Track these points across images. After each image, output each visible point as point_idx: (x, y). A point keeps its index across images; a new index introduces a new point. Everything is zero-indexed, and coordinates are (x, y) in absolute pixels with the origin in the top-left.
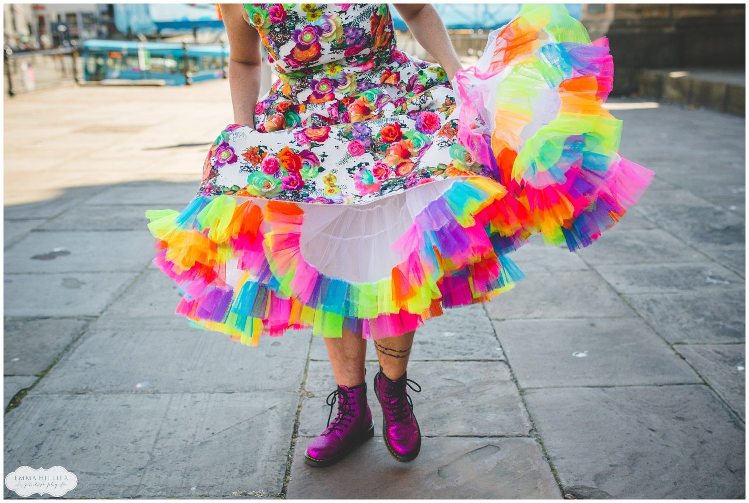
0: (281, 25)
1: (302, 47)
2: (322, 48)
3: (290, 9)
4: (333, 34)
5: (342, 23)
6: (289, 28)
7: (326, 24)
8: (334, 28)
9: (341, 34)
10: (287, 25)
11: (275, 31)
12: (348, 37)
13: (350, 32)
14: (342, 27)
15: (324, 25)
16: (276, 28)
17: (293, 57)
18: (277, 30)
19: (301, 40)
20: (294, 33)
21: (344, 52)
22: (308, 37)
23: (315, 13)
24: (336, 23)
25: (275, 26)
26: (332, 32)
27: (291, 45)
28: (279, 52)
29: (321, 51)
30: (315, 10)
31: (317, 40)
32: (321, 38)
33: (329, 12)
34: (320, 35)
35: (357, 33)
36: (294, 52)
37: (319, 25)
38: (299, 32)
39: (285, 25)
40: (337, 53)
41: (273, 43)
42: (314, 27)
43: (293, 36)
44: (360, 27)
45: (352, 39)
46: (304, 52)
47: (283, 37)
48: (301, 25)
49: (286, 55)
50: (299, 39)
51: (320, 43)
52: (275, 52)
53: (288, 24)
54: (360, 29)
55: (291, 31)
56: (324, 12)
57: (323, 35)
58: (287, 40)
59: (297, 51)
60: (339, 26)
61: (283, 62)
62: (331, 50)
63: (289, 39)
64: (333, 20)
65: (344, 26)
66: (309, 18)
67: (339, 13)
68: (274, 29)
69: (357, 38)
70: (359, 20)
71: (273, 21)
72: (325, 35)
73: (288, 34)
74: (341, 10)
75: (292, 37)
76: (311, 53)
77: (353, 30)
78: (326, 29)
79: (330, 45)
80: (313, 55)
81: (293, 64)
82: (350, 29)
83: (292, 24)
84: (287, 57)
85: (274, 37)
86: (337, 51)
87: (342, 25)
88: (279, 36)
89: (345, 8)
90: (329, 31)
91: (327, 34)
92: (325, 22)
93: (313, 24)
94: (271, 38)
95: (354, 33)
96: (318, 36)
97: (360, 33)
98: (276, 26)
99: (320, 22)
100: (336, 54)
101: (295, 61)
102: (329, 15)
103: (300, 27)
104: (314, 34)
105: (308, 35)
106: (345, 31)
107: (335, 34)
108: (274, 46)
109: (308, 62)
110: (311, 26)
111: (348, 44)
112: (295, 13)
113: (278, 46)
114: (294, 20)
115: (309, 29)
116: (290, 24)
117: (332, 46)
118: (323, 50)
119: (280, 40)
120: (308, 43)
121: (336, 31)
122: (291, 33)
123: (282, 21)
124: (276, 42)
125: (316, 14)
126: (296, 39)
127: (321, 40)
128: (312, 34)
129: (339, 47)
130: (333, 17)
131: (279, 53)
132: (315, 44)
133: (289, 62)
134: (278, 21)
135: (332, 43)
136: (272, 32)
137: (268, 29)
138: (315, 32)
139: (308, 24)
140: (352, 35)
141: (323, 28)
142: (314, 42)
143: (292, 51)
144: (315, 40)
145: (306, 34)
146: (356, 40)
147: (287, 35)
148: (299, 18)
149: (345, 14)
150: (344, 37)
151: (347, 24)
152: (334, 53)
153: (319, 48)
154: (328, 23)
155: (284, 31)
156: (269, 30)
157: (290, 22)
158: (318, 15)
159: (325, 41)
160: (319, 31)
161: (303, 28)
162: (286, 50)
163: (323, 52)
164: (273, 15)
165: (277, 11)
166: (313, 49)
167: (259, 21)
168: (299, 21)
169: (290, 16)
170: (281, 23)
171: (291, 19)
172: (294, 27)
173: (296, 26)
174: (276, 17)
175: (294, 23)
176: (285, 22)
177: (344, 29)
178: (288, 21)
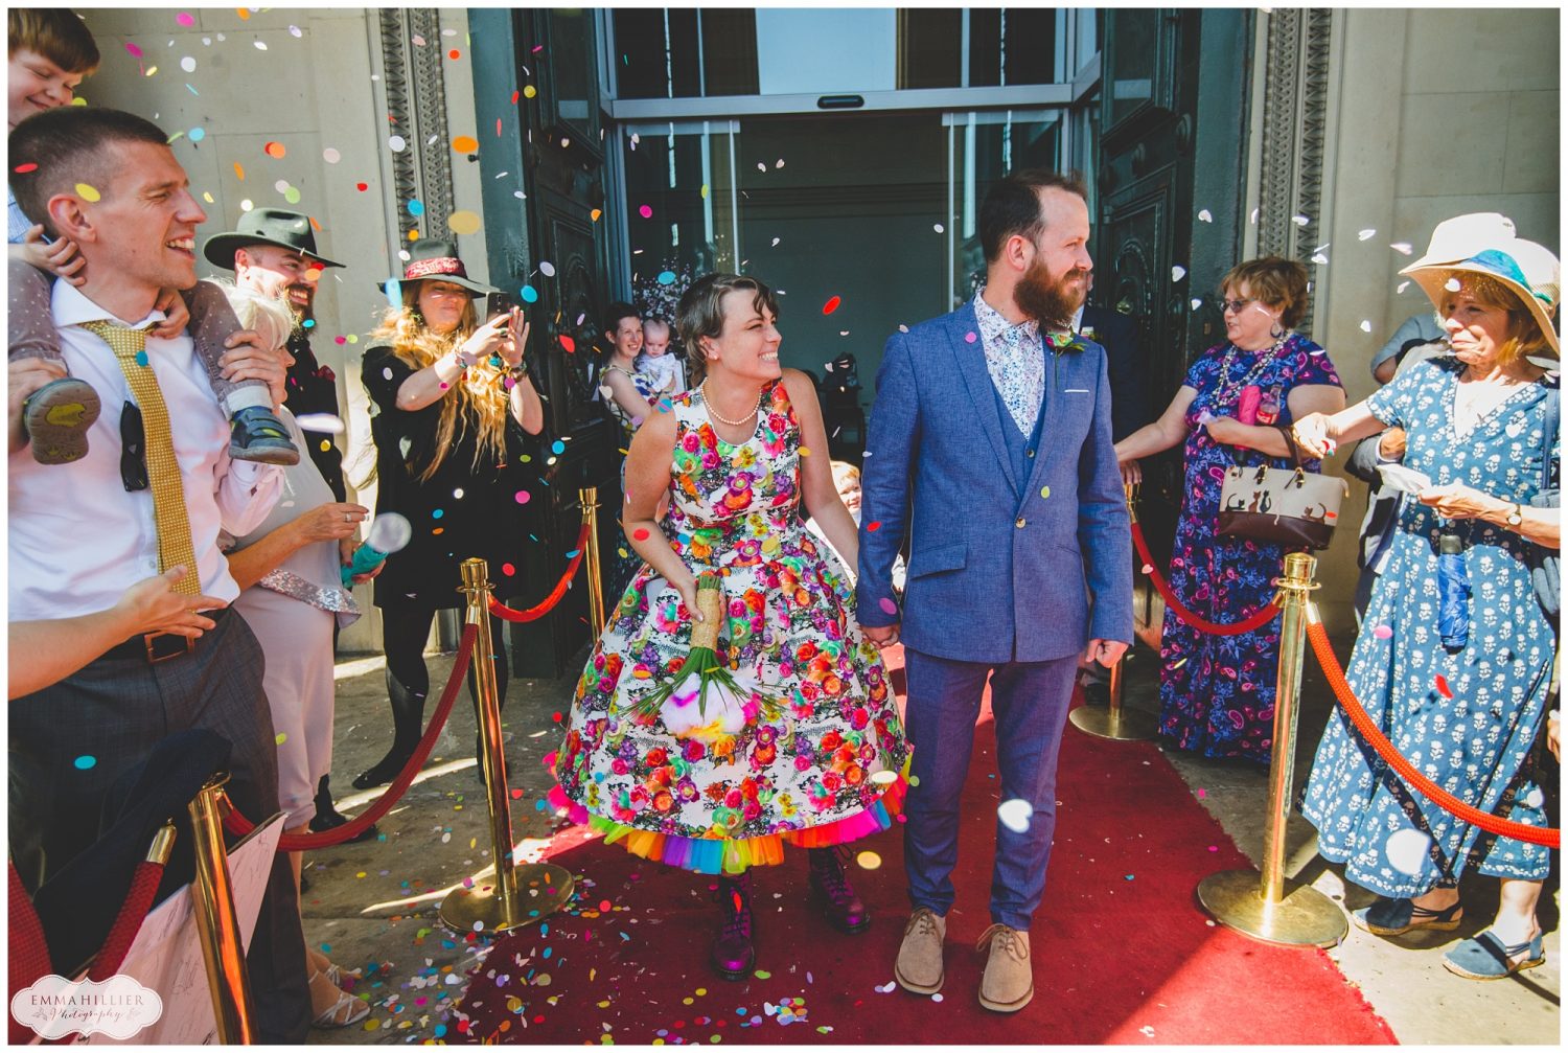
0: (715, 471)
1: (735, 493)
2: (753, 493)
4: (765, 479)
7: (758, 471)
8: (765, 474)
9: (771, 480)
11: (707, 476)
12: (777, 482)
13: (780, 477)
14: (772, 474)
15: (756, 472)
16: (708, 473)
17: (723, 503)
18: (710, 476)
20: (727, 478)
22: (741, 484)
23: (750, 458)
24: (767, 468)
26: (763, 479)
27: (724, 490)
28: (708, 496)
29: (752, 497)
30: (750, 455)
32: (753, 484)
33: (761, 459)
34: (753, 481)
35: (785, 481)
36: (726, 497)
37: (752, 472)
38: (732, 478)
39: (718, 471)
41: (703, 488)
42: (746, 474)
43: (726, 481)
44: (788, 475)
45: (780, 486)
46: (736, 497)
47: (715, 482)
48: (735, 471)
49: (717, 500)
52: (703, 497)
53: (722, 470)
54: (787, 477)
55: (724, 477)
56: (757, 458)
57: (755, 481)
58: (719, 485)
59: (730, 496)
60: (769, 473)
61: (712, 508)
62: (761, 497)
63: (722, 484)
64: (765, 467)
66: (744, 465)
67: (770, 459)
69: (786, 485)
70: (787, 468)
71: (706, 467)
72: (757, 480)
73: (722, 479)
74: (771, 457)
75: (725, 483)
76: (742, 500)
77: (783, 476)
78: (759, 475)
80: (744, 501)
81: (723, 511)
82: (780, 474)
83: (726, 470)
84: (717, 503)
85: (705, 482)
86: (766, 498)
87: (773, 471)
88: (711, 481)
89: (775, 456)
90: (761, 477)
92: (757, 468)
93: (746, 471)
96: (751, 482)
97: (787, 480)
98: (708, 471)
99: (752, 468)
100: (765, 500)
101: (724, 506)
102: (761, 461)
103: (733, 473)
104: (747, 479)
105: (740, 481)
106: (776, 478)
108: (702, 492)
109: (737, 509)
110: (744, 473)
112: (731, 458)
113: (709, 491)
115: (742, 475)
116: (724, 470)
117: (762, 492)
118: (754, 495)
119: (712, 486)
120: (740, 488)
121: (767, 477)
123: (715, 467)
124: (707, 488)
125: (750, 461)
126: (729, 485)
127: (753, 486)
128: (745, 480)
129: (768, 494)
130: (764, 464)
131: (708, 498)
132: (747, 489)
133: (717, 510)
135: (763, 489)
136: (704, 477)
137: (700, 474)
138: (747, 477)
139: (742, 471)
140: (782, 481)
141: (755, 474)
142: (747, 487)
143: (724, 497)
144: (747, 485)
145: (738, 479)
146: (785, 487)
147: (720, 481)
148: (734, 463)
149: (775, 461)
150: (774, 483)
151: (777, 470)
152: (763, 500)
153: (751, 494)
154: (760, 469)
155: (717, 476)
156: (701, 476)
157: (724, 467)
158: (752, 461)
159: (757, 486)
160: (751, 477)
161: (736, 474)
162: (717, 496)
163: (753, 499)
164: (707, 461)
165: (710, 457)
166: (745, 495)
167: (690, 467)
168: (734, 467)
169: (725, 461)
170: (714, 469)
171: (725, 465)
172: (728, 473)
173: (730, 472)
174: (710, 463)
175: (729, 468)
176: (719, 468)
177: (774, 474)
178: (722, 467)
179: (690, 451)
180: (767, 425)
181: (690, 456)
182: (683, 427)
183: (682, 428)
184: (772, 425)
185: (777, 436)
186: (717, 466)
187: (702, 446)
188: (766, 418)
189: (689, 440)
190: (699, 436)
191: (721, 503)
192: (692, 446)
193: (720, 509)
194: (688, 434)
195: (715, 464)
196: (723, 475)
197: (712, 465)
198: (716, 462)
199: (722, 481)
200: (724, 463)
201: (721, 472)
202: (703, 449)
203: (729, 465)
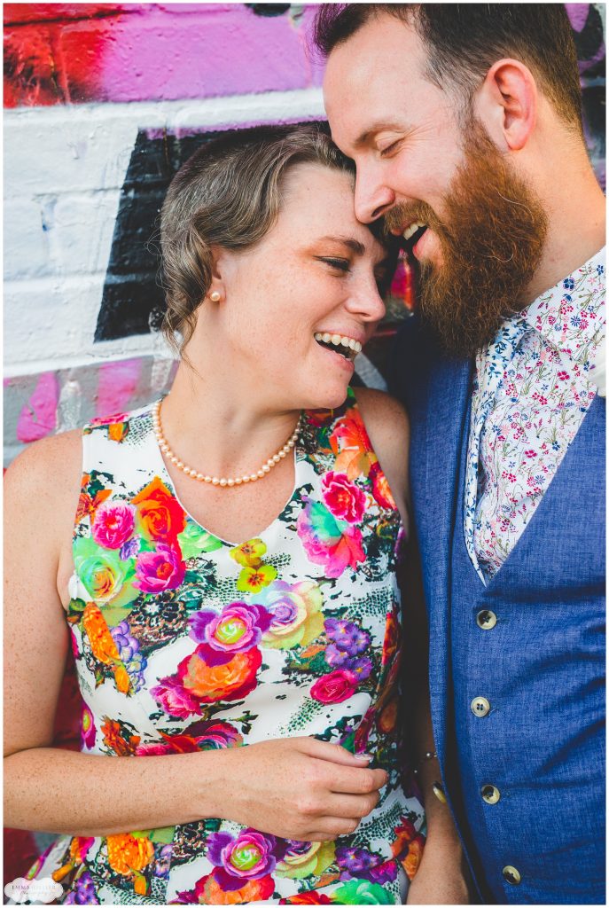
0: (166, 597)
1: (213, 657)
2: (264, 662)
3: (200, 556)
4: (298, 628)
5: (323, 604)
6: (185, 604)
7: (283, 604)
8: (301, 615)
9: (317, 630)
10: (182, 597)
11: (144, 612)
12: (333, 640)
13: (341, 630)
14: (322, 616)
15: (276, 606)
16: (150, 603)
17: (181, 682)
18: (154, 609)
19: (213, 636)
20: (197, 617)
21: (314, 681)
22: (231, 633)
23: (262, 571)
24: (307, 601)
25: (147, 600)
26: (295, 625)
27: (185, 646)
28: (144, 666)
29: (259, 671)
30: (262, 563)
31: (253, 640)
32: (264, 637)
33: (294, 576)
34: (265, 629)
35: (355, 638)
36: (190, 666)
37: (264, 604)
38: (208, 617)
39: (175, 597)
40: (298, 684)
41: (133, 644)
42: (250, 608)
43: (194, 624)
44: (365, 626)
45: (341, 649)
46: (216, 668)
47: (165, 626)
48: (218, 599)
49: (163, 676)
50: (207, 633)
51: (260, 648)
52: (132, 668)
53: (185, 592)
54: (363, 631)
55: (190, 612)
56: (280, 572)
57: (271, 629)
58: (174, 634)
59: (197, 664)
60: (314, 612)
61: (150, 696)
62: (286, 671)
63: (181, 631)
64: (303, 596)
65: (327, 613)
66: (243, 584)
67: (318, 579)
68: (144, 606)
69: (354, 650)
70: (364, 609)
71: (146, 587)
72: (276, 629)
73: (182, 619)
74: (322, 574)
75: (189, 628)
76: (231, 676)
77: (349, 628)
78: (283, 616)
79: (286, 656)
80: (236, 680)
81: (179, 702)
82: (342, 622)
83: (195, 594)
84: (165, 682)
85: (138, 628)
86: (299, 678)
87: (323, 609)
88: (153, 623)
89: (334, 571)
90: (287, 620)
91: (282, 627)
92: (281, 597)
93: (249, 601)
94: (128, 630)
95: (349, 637)
96: (259, 630)
97: (362, 639)
98: (150, 598)
99: (266, 596)
100: (293, 685)
101: (184, 692)
102: (294, 581)
103: (213, 604)
104: (249, 624)
105: (231, 626)
106: (329, 627)
107: (303, 629)
108: (132, 653)
109: (218, 699)
110: (245, 606)
111: (329, 660)
112: (210, 565)
113: (146, 649)
114: (203, 584)
115: (238, 611)
116: (189, 595)
117: (288, 661)
118: (265, 667)
119: (155, 635)
120: (229, 645)
121: (306, 623)
122: (190, 617)
123: (168, 587)
124: (141, 642)
125: (262, 576)
126: (198, 635)
127: (265, 642)
128: (244, 624)
129: (306, 666)
130: (302, 589)
131: (145, 671)
132: (247, 649)
133: (165, 699)
134: (159, 588)
135: (291, 652)
136: (137, 613)
137: (126, 607)
138: (251, 618)
139: (237, 600)
140: (344, 639)
141: (273, 612)
142: (246, 645)
143: (183, 666)
144: (248, 640)
145: (227, 622)
146: (351, 656)
147: (178, 622)
148: (218, 579)
149: (334, 586)
150: (324, 640)
151: (336, 610)
152: (289, 681)
153: (256, 660)
154: (287, 600)
155: (170, 610)
156: (130, 610)
157: (191, 588)
158: (265, 578)
159: (276, 644)
160: (264, 619)
161: (222, 607)
162: (164, 663)
163: (262, 675)
164: (149, 570)
165: (159, 561)
166: (241, 663)
167: (106, 587)
168: (216, 589)
169: (196, 572)
170: (166, 591)
171: (195, 582)
172: (199, 603)
173: (205, 600)
174: (156, 577)
175: (203, 591)
176: (179, 589)
177: (326, 619)
178: (185, 587)
179: (110, 545)
180: (317, 496)
181: (110, 556)
182: (97, 486)
183: (94, 487)
185: (345, 527)
186: (174, 585)
187: (141, 534)
188: (316, 481)
189: (109, 518)
190: (135, 511)
191: (175, 681)
192: (115, 533)
193: (172, 696)
194: (108, 505)
195: (169, 579)
196: (186, 608)
197: (160, 581)
198: (173, 573)
199: (183, 622)
200: (193, 578)
201: (183, 599)
202: (144, 542)
203: (204, 584)
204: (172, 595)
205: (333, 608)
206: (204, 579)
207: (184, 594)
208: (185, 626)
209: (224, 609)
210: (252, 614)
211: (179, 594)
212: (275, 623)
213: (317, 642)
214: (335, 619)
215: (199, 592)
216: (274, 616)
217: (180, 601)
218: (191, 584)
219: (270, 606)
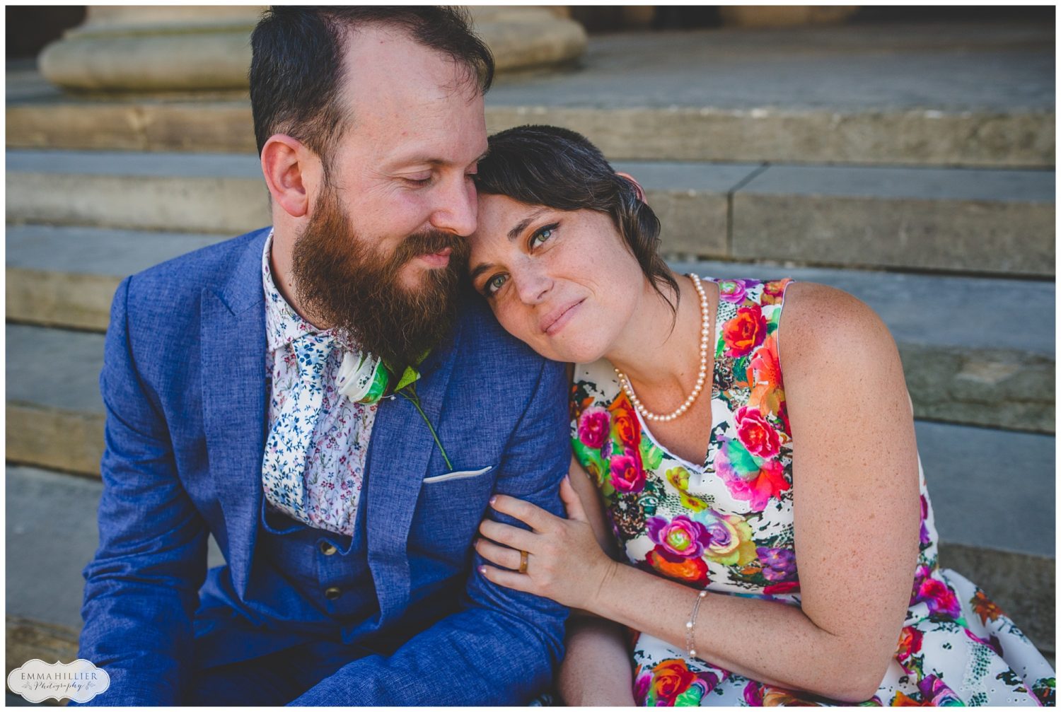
0: (631, 498)
1: (667, 554)
2: (710, 569)
3: (652, 469)
4: (733, 551)
5: (753, 535)
6: (644, 507)
7: (720, 527)
8: (735, 542)
9: (751, 556)
10: (642, 502)
11: (619, 506)
12: (767, 565)
13: (773, 557)
14: (754, 544)
15: (714, 527)
16: (622, 501)
18: (623, 506)
20: (652, 522)
21: (762, 589)
22: (679, 541)
23: (693, 499)
24: (739, 531)
25: (619, 496)
26: (730, 547)
28: (625, 548)
29: (709, 574)
31: (698, 550)
32: (706, 551)
33: (722, 510)
34: (706, 545)
35: (791, 560)
36: (653, 558)
37: (704, 524)
38: (660, 523)
39: (637, 500)
40: (747, 588)
41: (616, 528)
42: (694, 524)
43: (651, 527)
45: (776, 570)
47: (630, 523)
48: (668, 510)
49: (638, 559)
50: (661, 537)
51: (703, 558)
53: (645, 499)
55: (647, 515)
57: (711, 546)
58: (639, 532)
59: (659, 558)
60: (745, 540)
62: (730, 578)
63: (642, 530)
64: (735, 525)
65: (758, 542)
67: (744, 514)
68: (618, 502)
69: (792, 568)
71: (618, 485)
72: (715, 547)
74: (748, 509)
75: (647, 530)
77: (781, 553)
78: (719, 538)
79: (727, 569)
80: (691, 575)
82: (772, 551)
83: (652, 502)
85: (617, 518)
86: (746, 585)
87: (754, 539)
88: (623, 518)
90: (723, 542)
91: (720, 547)
92: (716, 522)
93: (693, 517)
95: (783, 560)
96: (701, 544)
98: (621, 496)
100: (742, 588)
102: (724, 513)
103: (664, 513)
104: (693, 537)
105: (679, 535)
106: (761, 554)
107: (737, 553)
110: (688, 520)
111: (768, 578)
112: (661, 481)
113: (624, 536)
115: (684, 523)
116: (647, 501)
117: (731, 573)
118: (713, 573)
119: (626, 527)
120: (679, 551)
121: (739, 548)
122: (647, 520)
123: (633, 489)
124: (620, 529)
126: (654, 536)
127: (708, 555)
128: (689, 536)
129: (748, 579)
130: (733, 521)
131: (626, 552)
132: (694, 557)
134: (627, 488)
135: (732, 568)
136: (615, 505)
137: (609, 498)
138: (695, 534)
139: (682, 514)
140: (778, 563)
141: (711, 533)
142: (692, 554)
143: (649, 556)
144: (693, 550)
145: (675, 532)
146: (790, 573)
147: (640, 521)
148: (668, 493)
149: (761, 518)
150: (759, 564)
151: (766, 540)
152: (738, 585)
154: (723, 525)
155: (634, 511)
156: (610, 502)
157: (649, 495)
158: (700, 504)
159: (717, 560)
160: (704, 535)
161: (672, 517)
164: (619, 471)
165: (627, 465)
168: (667, 501)
169: (652, 483)
170: (631, 493)
171: (652, 491)
172: (654, 510)
173: (658, 508)
174: (625, 479)
175: (657, 500)
176: (640, 494)
177: (758, 547)
178: (645, 493)
179: (593, 445)
180: (733, 432)
182: (583, 394)
184: (744, 434)
185: (761, 461)
186: (637, 489)
187: (614, 438)
188: (731, 417)
189: (591, 421)
190: (609, 416)
192: (596, 435)
194: (591, 410)
195: (634, 483)
196: (645, 512)
197: (627, 483)
198: (637, 479)
199: (642, 524)
200: (650, 487)
201: (643, 504)
202: (615, 446)
203: (658, 494)
204: (635, 498)
205: (763, 538)
206: (658, 491)
207: (644, 499)
208: (644, 527)
209: (673, 520)
210: (695, 529)
211: (641, 498)
212: (713, 542)
213: (752, 565)
214: (767, 548)
215: (654, 501)
216: (712, 536)
217: (641, 505)
218: (649, 492)
219: (708, 526)
